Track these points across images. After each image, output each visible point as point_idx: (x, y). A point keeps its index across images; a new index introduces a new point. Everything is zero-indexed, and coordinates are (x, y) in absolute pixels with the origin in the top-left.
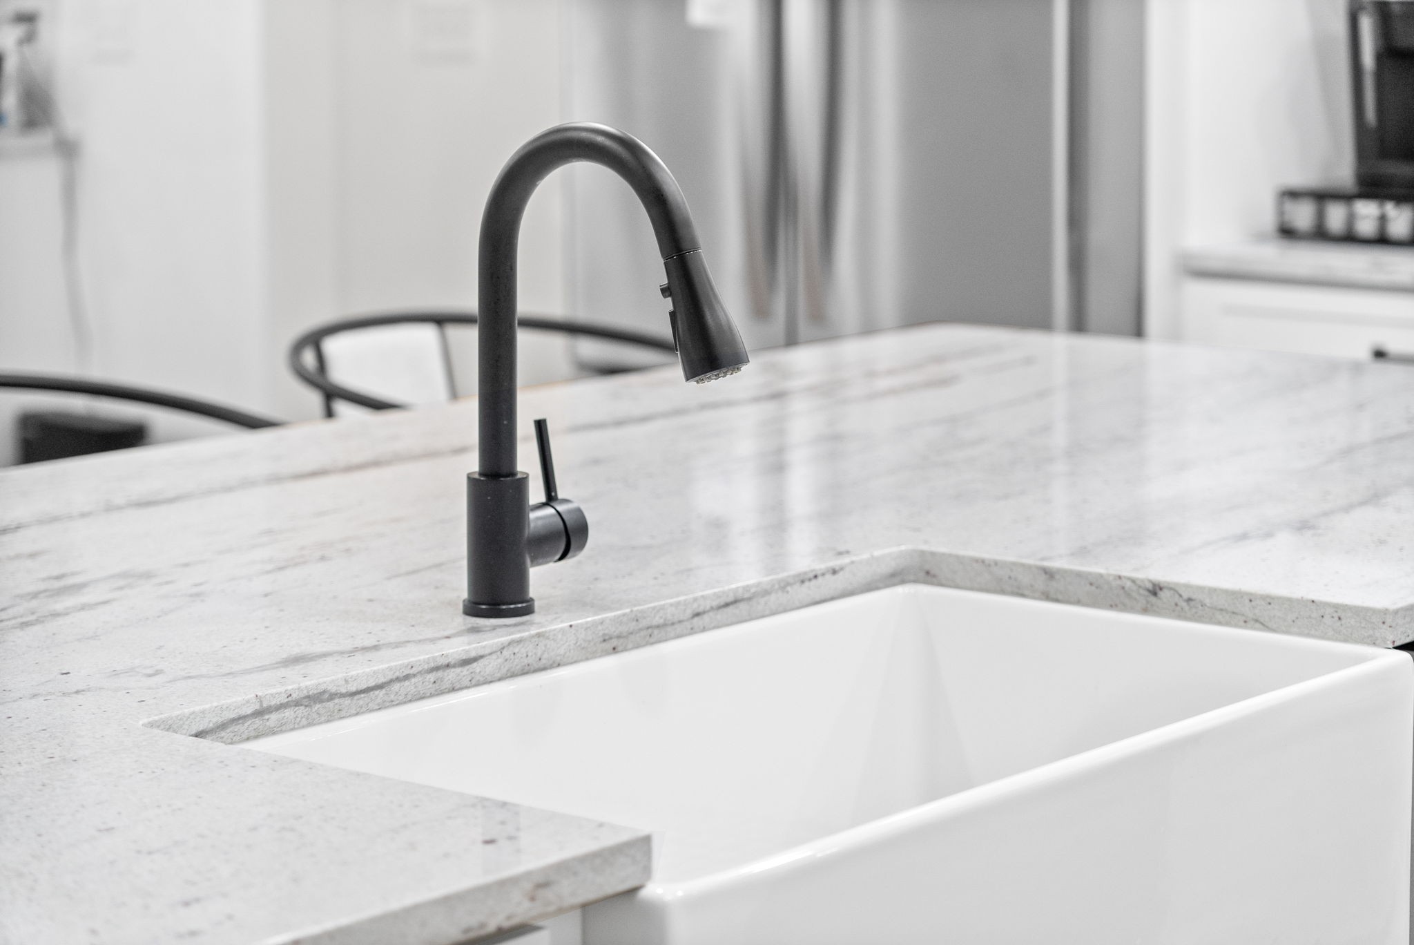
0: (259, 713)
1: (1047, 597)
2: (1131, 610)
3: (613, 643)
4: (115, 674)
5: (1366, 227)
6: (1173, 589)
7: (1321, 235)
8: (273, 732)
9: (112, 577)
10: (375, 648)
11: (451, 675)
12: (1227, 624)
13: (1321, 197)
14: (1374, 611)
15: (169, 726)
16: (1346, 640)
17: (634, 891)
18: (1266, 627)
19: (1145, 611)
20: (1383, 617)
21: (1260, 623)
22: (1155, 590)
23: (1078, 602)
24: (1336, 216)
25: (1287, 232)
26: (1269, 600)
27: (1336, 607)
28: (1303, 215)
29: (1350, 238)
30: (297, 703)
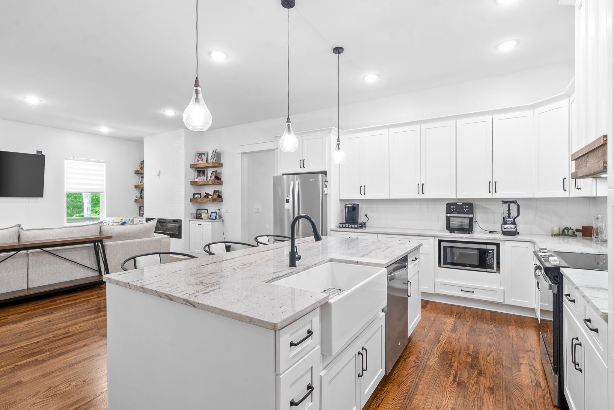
0: (273, 279)
1: (345, 263)
2: (355, 264)
3: (305, 269)
4: (255, 275)
5: (347, 226)
6: (360, 262)
7: (343, 227)
8: (274, 281)
9: (249, 263)
10: (282, 271)
11: (291, 274)
12: (366, 265)
13: (343, 224)
14: (383, 264)
15: (264, 281)
16: (379, 267)
17: (328, 302)
18: (370, 266)
19: (356, 264)
20: (383, 265)
21: (370, 265)
22: (358, 262)
23: (349, 263)
24: (344, 225)
25: (340, 227)
26: (371, 263)
27: (378, 264)
28: (341, 225)
29: (346, 227)
30: (276, 278)
